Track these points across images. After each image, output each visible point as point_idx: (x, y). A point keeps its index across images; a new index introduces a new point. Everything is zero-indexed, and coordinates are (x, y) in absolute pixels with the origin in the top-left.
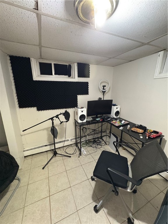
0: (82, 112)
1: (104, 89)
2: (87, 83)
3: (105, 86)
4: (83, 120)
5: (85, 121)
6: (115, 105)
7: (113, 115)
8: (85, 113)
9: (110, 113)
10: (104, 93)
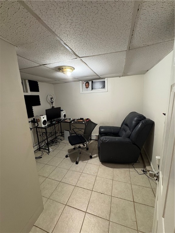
0: (44, 118)
1: (51, 100)
2: (38, 96)
3: (52, 98)
4: (45, 125)
5: (46, 125)
6: (62, 111)
7: (62, 117)
8: (45, 119)
9: (60, 116)
10: (52, 103)
